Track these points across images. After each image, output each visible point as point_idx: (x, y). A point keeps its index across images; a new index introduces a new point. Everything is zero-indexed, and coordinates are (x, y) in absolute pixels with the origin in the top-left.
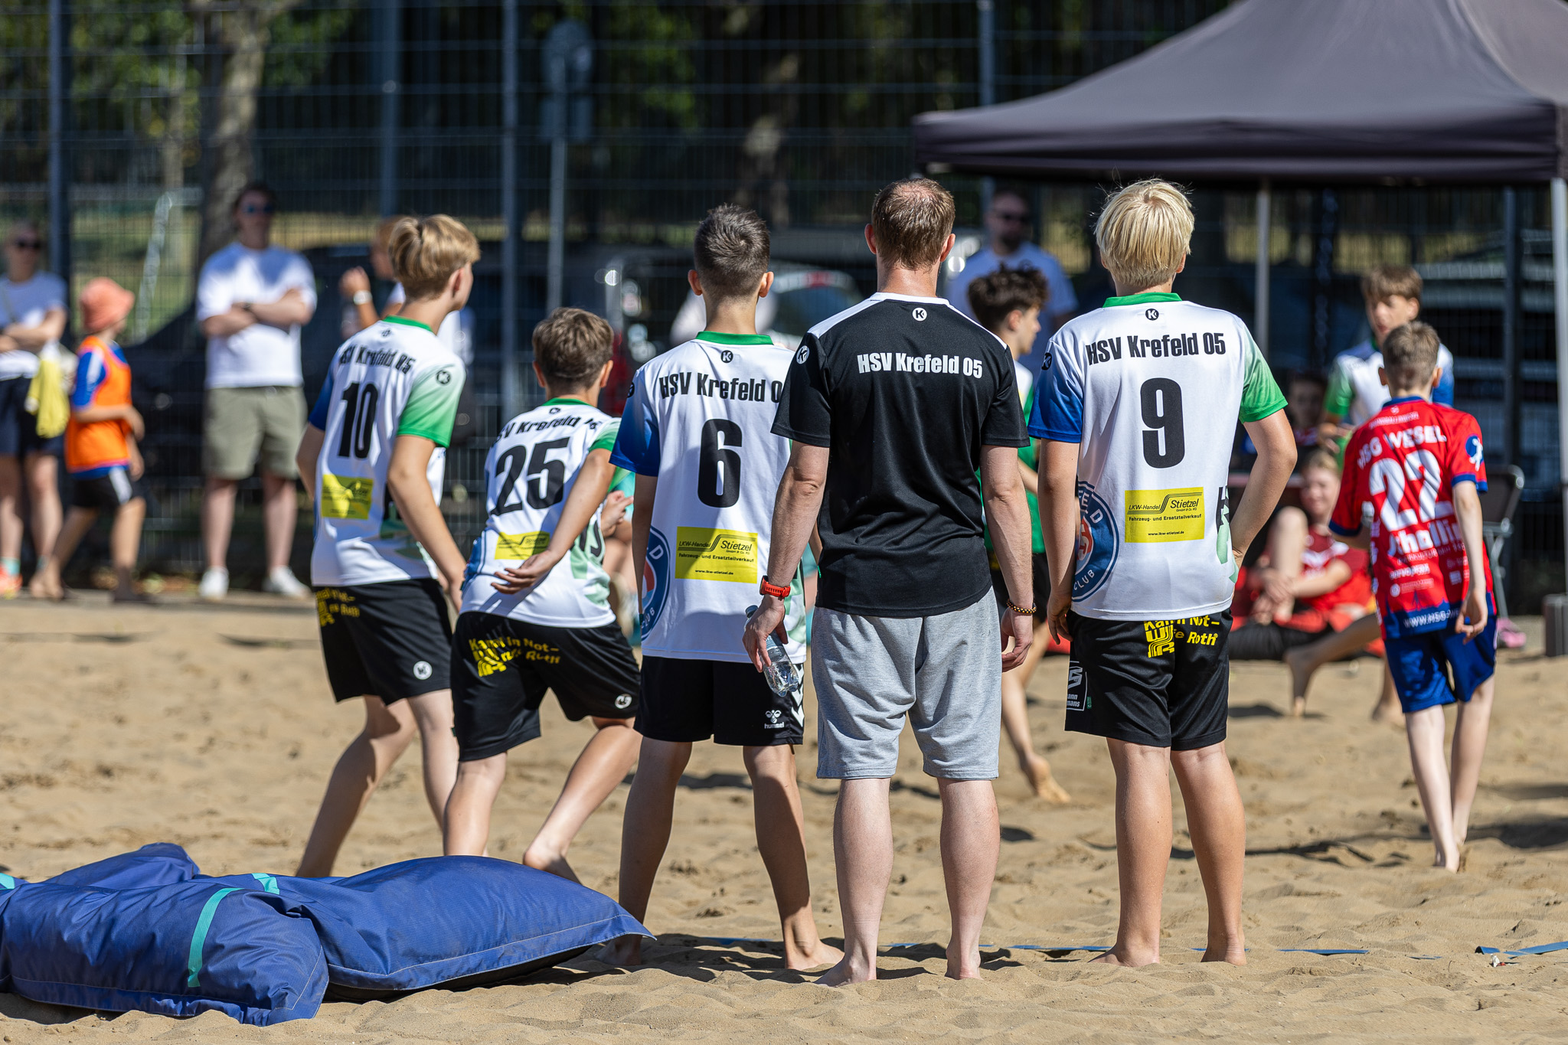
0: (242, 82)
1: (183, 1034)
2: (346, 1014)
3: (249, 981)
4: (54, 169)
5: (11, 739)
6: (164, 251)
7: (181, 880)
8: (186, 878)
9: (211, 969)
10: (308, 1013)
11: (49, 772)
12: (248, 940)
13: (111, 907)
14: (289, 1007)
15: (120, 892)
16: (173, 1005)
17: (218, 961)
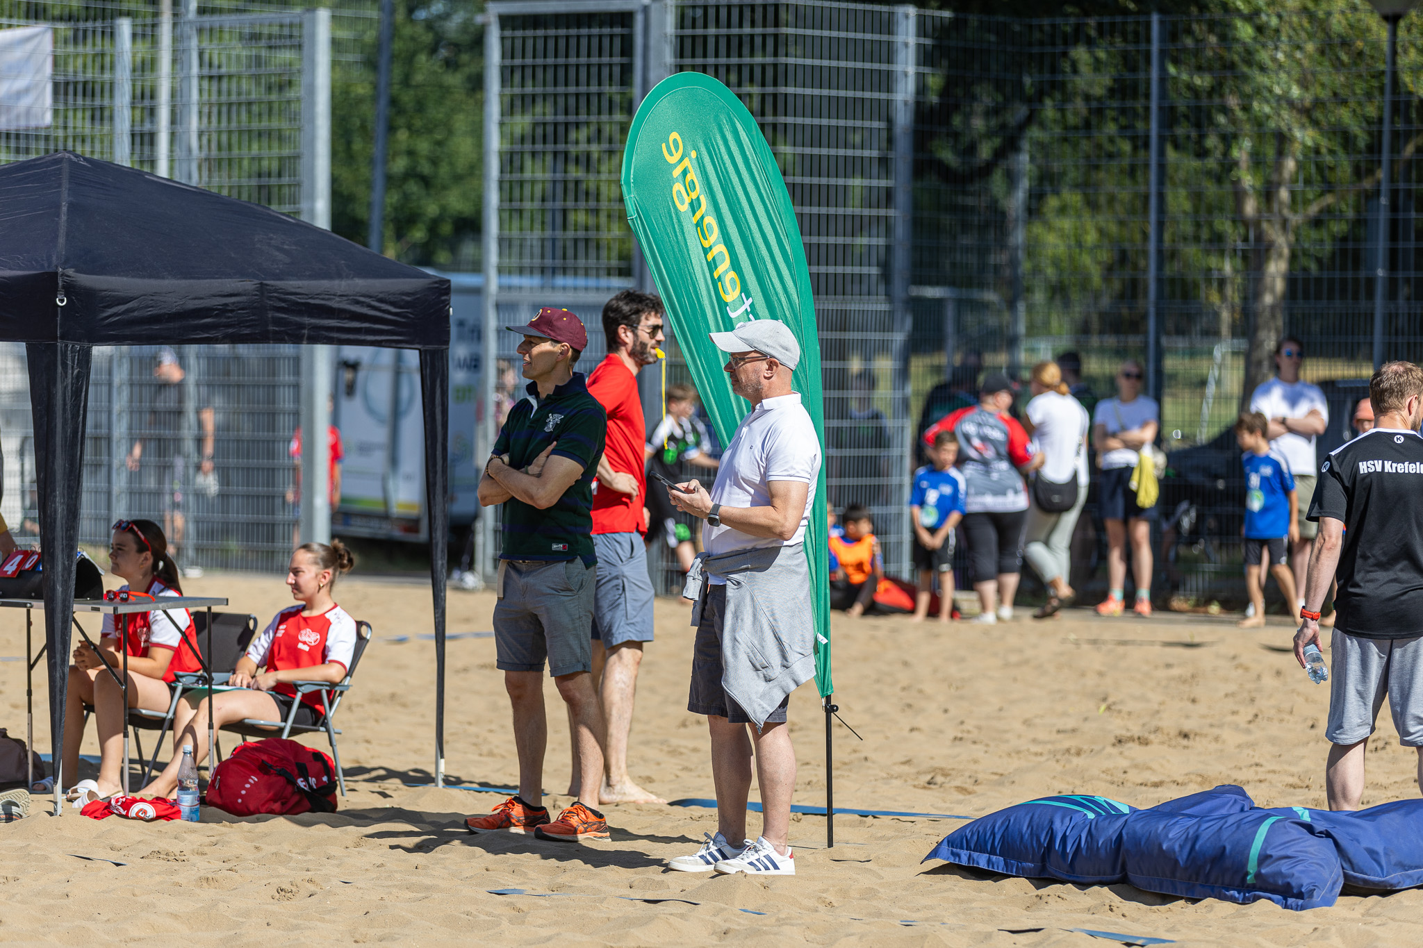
0: (1276, 269)
1: (1244, 915)
2: (1355, 904)
3: (1289, 880)
4: (1152, 324)
5: (1120, 711)
6: (1219, 382)
7: (1242, 810)
8: (1246, 809)
9: (1263, 871)
10: (1329, 903)
11: (1146, 735)
12: (1289, 853)
13: (1196, 827)
14: (1317, 897)
15: (1202, 817)
16: (1237, 895)
17: (1268, 866)
